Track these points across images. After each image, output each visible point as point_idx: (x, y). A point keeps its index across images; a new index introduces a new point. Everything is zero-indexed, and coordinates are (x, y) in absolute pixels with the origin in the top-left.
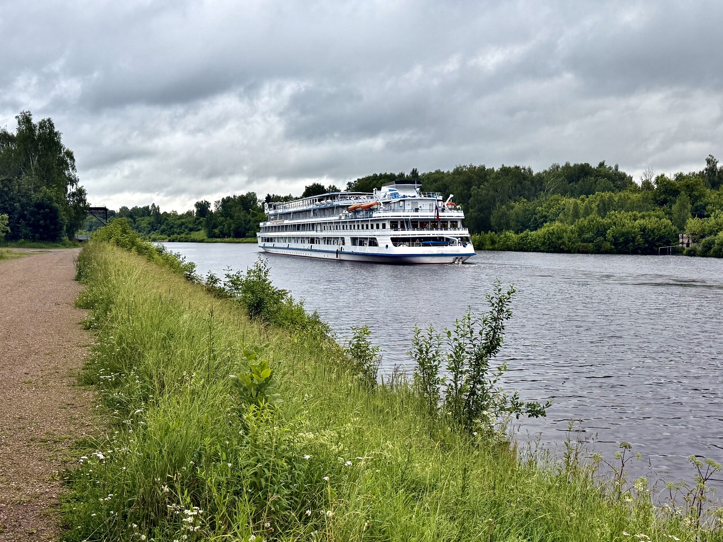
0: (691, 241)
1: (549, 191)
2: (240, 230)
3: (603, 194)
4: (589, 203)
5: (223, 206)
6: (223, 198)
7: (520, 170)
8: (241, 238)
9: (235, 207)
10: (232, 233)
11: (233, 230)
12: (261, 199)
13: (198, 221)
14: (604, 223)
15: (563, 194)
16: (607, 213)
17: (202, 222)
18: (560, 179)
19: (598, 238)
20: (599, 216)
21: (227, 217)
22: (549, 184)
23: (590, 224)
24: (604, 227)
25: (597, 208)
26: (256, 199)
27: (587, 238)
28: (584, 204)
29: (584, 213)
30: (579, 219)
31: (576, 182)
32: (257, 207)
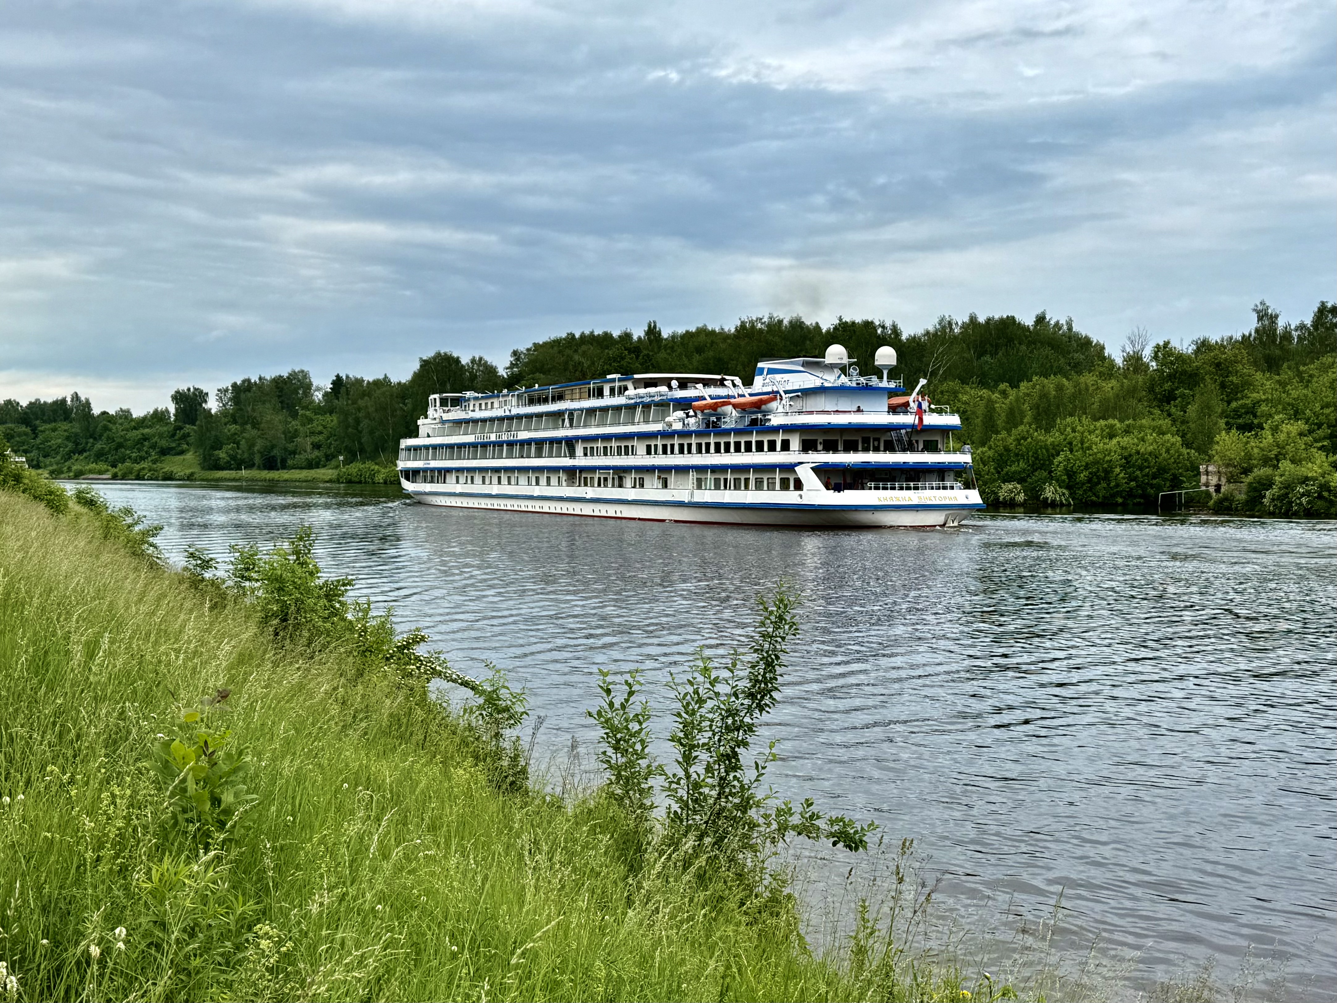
0: (1224, 480)
1: (937, 374)
2: (275, 452)
3: (1046, 381)
4: (1017, 400)
5: (236, 399)
6: (235, 383)
7: (875, 329)
8: (278, 470)
9: (264, 402)
10: (257, 459)
11: (259, 451)
12: (322, 385)
13: (179, 434)
14: (1048, 443)
15: (964, 382)
16: (1055, 421)
17: (188, 435)
18: (956, 349)
19: (1036, 474)
20: (1039, 427)
21: (246, 423)
22: (937, 359)
23: (1020, 444)
24: (1047, 450)
25: (1035, 412)
26: (310, 384)
27: (1015, 472)
28: (1007, 401)
29: (1007, 423)
30: (997, 433)
31: (992, 355)
32: (313, 402)
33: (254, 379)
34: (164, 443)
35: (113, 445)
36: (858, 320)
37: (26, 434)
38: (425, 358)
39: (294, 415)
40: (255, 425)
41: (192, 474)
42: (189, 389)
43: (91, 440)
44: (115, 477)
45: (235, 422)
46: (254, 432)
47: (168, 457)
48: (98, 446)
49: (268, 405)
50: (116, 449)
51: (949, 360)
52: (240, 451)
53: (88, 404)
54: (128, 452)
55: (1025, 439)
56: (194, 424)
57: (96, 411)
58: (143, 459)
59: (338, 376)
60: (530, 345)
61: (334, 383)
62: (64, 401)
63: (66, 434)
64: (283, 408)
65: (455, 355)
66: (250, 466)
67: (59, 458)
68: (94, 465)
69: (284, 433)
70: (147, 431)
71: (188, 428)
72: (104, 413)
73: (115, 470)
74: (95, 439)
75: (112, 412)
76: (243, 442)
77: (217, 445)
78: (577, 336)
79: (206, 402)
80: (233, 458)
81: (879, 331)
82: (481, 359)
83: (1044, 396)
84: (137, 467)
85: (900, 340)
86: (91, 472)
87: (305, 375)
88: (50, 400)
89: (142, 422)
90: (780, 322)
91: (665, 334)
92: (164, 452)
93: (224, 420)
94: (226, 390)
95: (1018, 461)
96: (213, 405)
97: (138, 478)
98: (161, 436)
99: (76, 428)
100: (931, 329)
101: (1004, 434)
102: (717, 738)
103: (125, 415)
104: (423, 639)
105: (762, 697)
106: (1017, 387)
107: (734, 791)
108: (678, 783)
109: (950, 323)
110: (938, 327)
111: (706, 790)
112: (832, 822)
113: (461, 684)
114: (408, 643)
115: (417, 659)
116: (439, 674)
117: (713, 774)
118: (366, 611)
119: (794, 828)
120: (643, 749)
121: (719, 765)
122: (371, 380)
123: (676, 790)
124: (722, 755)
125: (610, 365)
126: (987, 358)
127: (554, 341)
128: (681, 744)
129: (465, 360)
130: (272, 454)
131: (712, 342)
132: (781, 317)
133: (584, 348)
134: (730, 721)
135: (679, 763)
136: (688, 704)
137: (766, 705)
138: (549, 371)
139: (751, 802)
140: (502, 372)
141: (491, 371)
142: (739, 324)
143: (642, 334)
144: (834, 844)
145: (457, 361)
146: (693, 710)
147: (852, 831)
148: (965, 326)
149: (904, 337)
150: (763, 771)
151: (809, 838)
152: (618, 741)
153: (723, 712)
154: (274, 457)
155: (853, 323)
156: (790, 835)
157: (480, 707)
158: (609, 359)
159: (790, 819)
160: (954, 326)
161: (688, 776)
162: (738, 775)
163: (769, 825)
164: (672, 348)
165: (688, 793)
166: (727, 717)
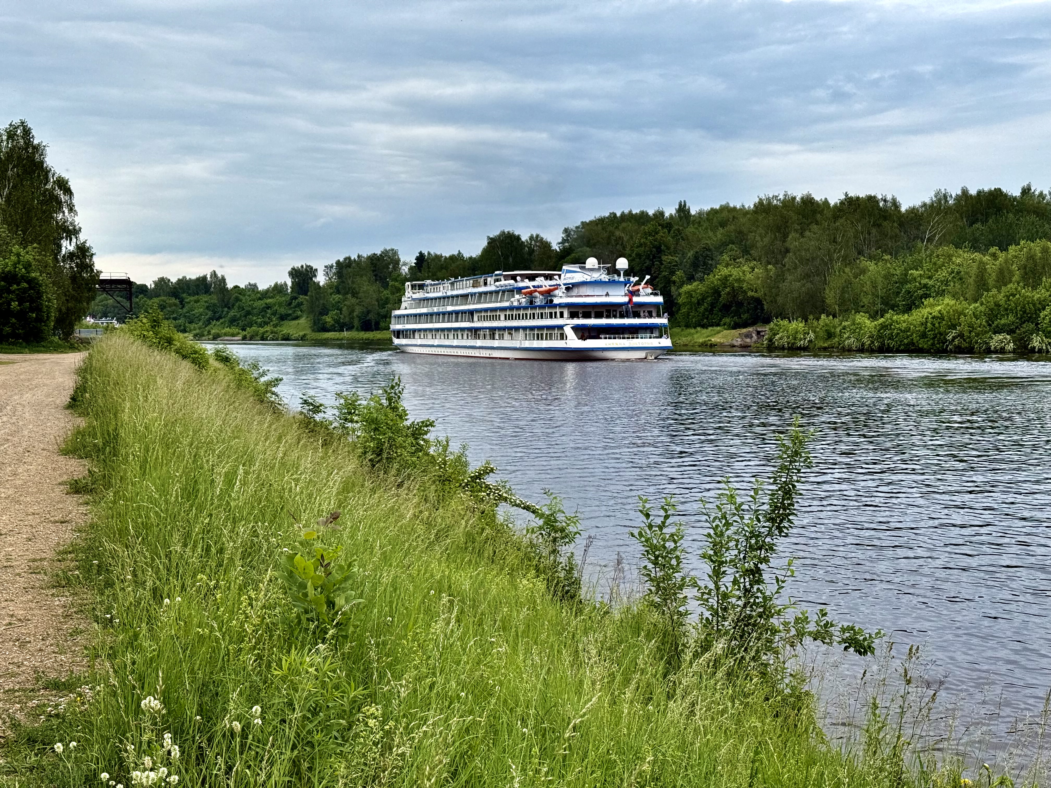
1: (933, 240)
2: (371, 316)
3: (1032, 244)
4: (1006, 261)
5: (339, 274)
6: (339, 261)
7: (877, 202)
8: (372, 331)
9: (362, 276)
10: (356, 323)
11: (357, 316)
12: (408, 261)
13: (294, 303)
14: (1035, 298)
15: (958, 246)
16: (1041, 280)
17: (302, 304)
18: (950, 218)
19: (1024, 326)
20: (1026, 285)
21: (347, 293)
22: (932, 227)
23: (1009, 300)
24: (1034, 305)
25: (1022, 271)
26: (399, 260)
27: (1004, 325)
28: (997, 263)
29: (998, 281)
30: (988, 290)
31: (982, 223)
32: (400, 274)
33: (354, 257)
34: (282, 311)
35: (243, 313)
36: (862, 195)
37: (175, 305)
38: (491, 236)
39: (385, 285)
40: (355, 294)
41: (305, 335)
42: (302, 266)
43: (226, 309)
44: (244, 338)
45: (338, 292)
46: (354, 300)
47: (285, 322)
48: (232, 313)
49: (365, 278)
50: (245, 316)
51: (944, 228)
52: (342, 316)
53: (223, 279)
54: (255, 318)
55: (1014, 295)
56: (306, 295)
57: (230, 285)
58: (266, 323)
59: (421, 253)
60: (579, 224)
61: (417, 259)
62: (205, 278)
63: (207, 304)
64: (376, 280)
65: (516, 233)
66: (350, 328)
67: (201, 324)
68: (228, 329)
69: (377, 300)
70: (269, 301)
71: (302, 298)
72: (236, 287)
73: (244, 333)
74: (229, 308)
75: (242, 286)
76: (344, 309)
77: (325, 311)
78: (618, 214)
79: (315, 276)
80: (337, 321)
81: (881, 204)
82: (537, 236)
83: (1031, 257)
84: (262, 330)
85: (899, 211)
86: (225, 335)
87: (395, 253)
88: (194, 277)
89: (266, 294)
90: (794, 198)
91: (693, 212)
92: (283, 318)
93: (330, 291)
94: (332, 267)
95: (1008, 315)
96: (321, 279)
97: (263, 339)
98: (280, 305)
99: (214, 299)
100: (928, 201)
101: (994, 291)
102: (742, 556)
103: (253, 288)
104: (492, 470)
105: (781, 521)
106: (1006, 250)
107: (757, 601)
108: (709, 594)
109: (945, 197)
110: (934, 199)
111: (734, 600)
112: (843, 630)
113: (524, 508)
114: (480, 474)
115: (487, 487)
116: (505, 499)
117: (739, 586)
118: (445, 448)
119: (810, 634)
120: (678, 564)
121: (745, 579)
122: (448, 256)
123: (707, 600)
124: (747, 570)
125: (646, 238)
126: (978, 225)
127: (599, 220)
128: (712, 561)
129: (525, 238)
130: (368, 318)
131: (734, 217)
132: (795, 194)
133: (624, 225)
134: (753, 541)
135: (710, 576)
136: (717, 526)
137: (785, 527)
138: (595, 245)
139: (773, 611)
140: (555, 247)
141: (546, 245)
142: (757, 200)
143: (673, 212)
144: (846, 649)
145: (518, 238)
146: (721, 531)
147: (861, 638)
148: (958, 198)
149: (903, 209)
150: (783, 585)
151: (824, 643)
152: (657, 557)
153: (747, 534)
154: (369, 320)
155: (858, 198)
156: (807, 640)
157: (541, 528)
158: (645, 233)
159: (806, 626)
160: (949, 199)
161: (718, 588)
162: (761, 588)
163: (788, 631)
164: (699, 223)
165: (718, 602)
166: (751, 538)
